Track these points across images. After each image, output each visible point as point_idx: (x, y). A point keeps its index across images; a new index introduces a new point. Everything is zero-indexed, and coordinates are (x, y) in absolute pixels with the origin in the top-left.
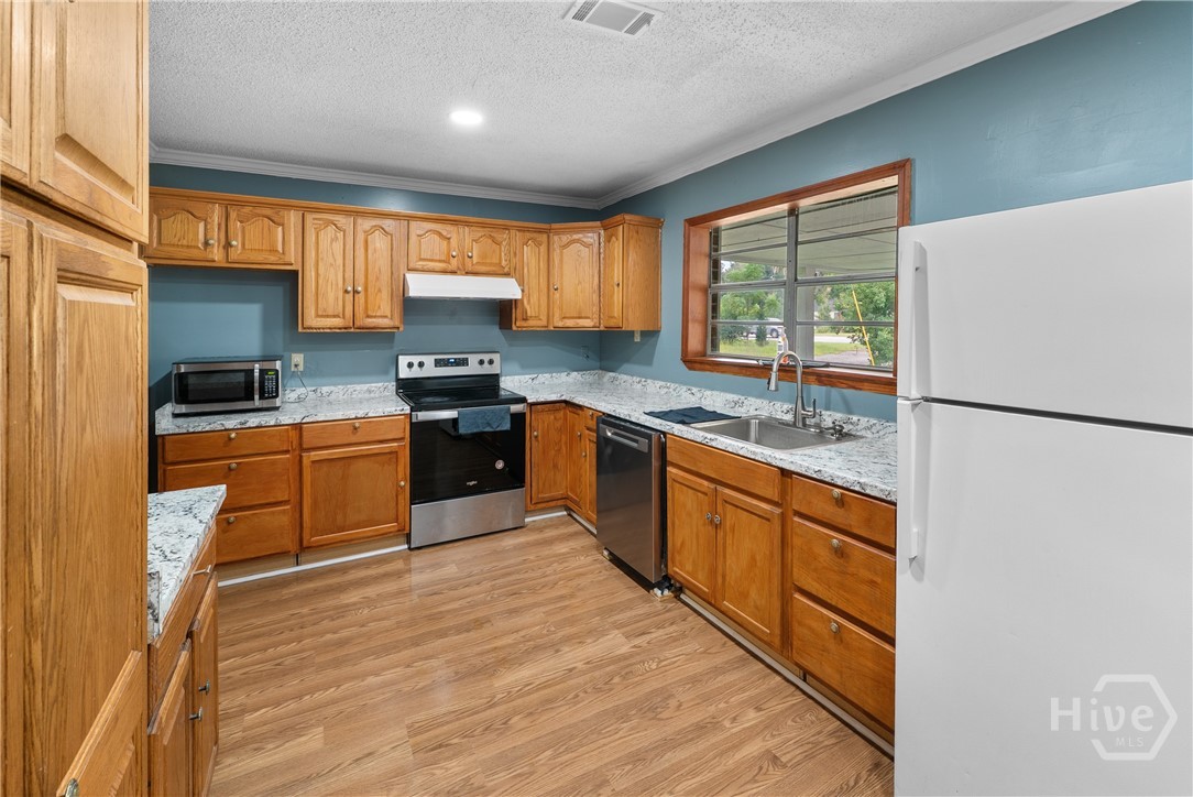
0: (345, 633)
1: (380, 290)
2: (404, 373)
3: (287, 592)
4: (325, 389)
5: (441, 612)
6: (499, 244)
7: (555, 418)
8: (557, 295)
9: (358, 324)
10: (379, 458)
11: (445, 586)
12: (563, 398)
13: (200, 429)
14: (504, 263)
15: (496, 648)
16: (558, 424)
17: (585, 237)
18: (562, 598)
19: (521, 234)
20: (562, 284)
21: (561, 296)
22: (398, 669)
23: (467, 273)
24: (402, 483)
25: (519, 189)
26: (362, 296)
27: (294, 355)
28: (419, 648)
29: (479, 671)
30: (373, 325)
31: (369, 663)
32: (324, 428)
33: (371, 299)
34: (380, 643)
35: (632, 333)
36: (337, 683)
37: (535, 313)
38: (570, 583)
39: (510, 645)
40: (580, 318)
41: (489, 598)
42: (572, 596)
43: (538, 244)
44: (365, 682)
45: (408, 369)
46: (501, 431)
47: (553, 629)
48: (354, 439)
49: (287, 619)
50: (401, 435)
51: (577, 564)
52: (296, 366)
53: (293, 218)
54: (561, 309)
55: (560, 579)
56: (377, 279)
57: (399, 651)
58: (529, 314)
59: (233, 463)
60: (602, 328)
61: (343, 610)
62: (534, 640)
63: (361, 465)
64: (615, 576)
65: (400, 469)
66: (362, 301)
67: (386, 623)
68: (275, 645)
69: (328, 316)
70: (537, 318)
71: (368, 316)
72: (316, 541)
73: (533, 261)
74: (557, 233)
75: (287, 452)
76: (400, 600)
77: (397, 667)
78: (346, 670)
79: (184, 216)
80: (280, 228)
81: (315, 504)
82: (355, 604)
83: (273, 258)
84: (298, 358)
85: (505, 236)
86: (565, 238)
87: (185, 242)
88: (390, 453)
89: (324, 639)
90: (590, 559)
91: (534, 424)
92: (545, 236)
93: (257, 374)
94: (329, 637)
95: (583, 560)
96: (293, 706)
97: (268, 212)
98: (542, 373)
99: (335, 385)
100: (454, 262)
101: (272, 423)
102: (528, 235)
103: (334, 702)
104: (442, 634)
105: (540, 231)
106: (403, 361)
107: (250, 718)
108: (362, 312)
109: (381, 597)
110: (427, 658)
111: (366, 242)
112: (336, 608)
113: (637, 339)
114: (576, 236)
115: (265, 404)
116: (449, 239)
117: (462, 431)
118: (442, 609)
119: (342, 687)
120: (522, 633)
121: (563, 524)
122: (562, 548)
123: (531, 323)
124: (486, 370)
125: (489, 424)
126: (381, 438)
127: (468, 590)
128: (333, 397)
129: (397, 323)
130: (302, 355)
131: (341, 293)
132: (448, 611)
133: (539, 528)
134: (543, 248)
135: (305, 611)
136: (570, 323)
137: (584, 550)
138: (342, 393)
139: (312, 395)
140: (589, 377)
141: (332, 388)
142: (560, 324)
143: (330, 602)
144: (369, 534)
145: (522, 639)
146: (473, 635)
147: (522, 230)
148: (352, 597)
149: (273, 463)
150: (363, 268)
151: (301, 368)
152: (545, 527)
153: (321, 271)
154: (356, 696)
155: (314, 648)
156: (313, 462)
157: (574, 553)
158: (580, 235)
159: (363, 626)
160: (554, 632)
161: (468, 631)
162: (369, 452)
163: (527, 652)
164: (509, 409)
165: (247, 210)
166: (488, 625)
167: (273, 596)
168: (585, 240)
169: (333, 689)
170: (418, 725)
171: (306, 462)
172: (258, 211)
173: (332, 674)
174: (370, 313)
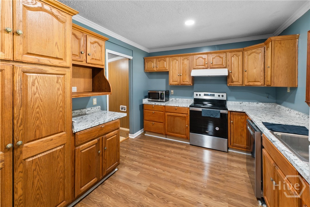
0: (160, 156)
1: (186, 75)
2: (195, 97)
3: (160, 142)
4: (177, 99)
5: (182, 163)
6: (222, 58)
7: (241, 118)
8: (246, 73)
9: (181, 83)
10: (182, 118)
11: (189, 157)
12: (244, 111)
13: (149, 104)
14: (224, 64)
15: (185, 181)
16: (243, 120)
17: (257, 50)
18: (219, 180)
19: (230, 53)
20: (248, 69)
21: (248, 74)
22: (161, 170)
23: (211, 68)
24: (187, 126)
25: (235, 38)
26: (182, 76)
27: (171, 90)
28: (169, 168)
29: (175, 183)
30: (184, 84)
31: (158, 165)
32: (169, 107)
33: (184, 77)
34: (164, 162)
35: (286, 88)
36: (150, 165)
37: (237, 79)
38: (226, 177)
39: (189, 183)
40: (255, 82)
41: (196, 167)
42: (223, 181)
43: (238, 56)
44: (154, 169)
45: (196, 96)
46: (216, 118)
47: (206, 187)
48: (175, 111)
49: (155, 148)
50: (187, 113)
51: (236, 173)
52: (172, 93)
53: (167, 59)
54: (247, 78)
55: (224, 174)
56: (185, 72)
57: (165, 167)
58: (234, 80)
59: (154, 112)
60: (265, 86)
61: (165, 151)
62: (197, 186)
63: (178, 118)
64: (247, 186)
65: (187, 122)
66: (182, 77)
67: (169, 159)
68: (149, 152)
69: (174, 81)
70: (238, 81)
71: (183, 81)
72: (168, 134)
73: (236, 62)
74: (246, 51)
75: (163, 112)
76: (177, 155)
77: (161, 169)
78: (154, 164)
79: (150, 62)
80: (165, 62)
81: (168, 125)
82: (168, 151)
83: (164, 69)
84: (172, 91)
85: (224, 55)
86: (249, 52)
87: (150, 67)
88: (184, 117)
89: (157, 155)
90: (243, 174)
91: (232, 118)
92: (241, 53)
93: (160, 94)
94: (158, 155)
95: (239, 173)
96: (140, 165)
97: (163, 59)
98: (245, 102)
99: (180, 98)
100: (206, 65)
101: (160, 105)
102: (233, 53)
103: (146, 169)
104: (177, 168)
105: (239, 51)
106: (195, 93)
107: (135, 163)
108: (182, 81)
109: (174, 152)
110: (169, 172)
111: (183, 63)
112: (164, 150)
113: (289, 91)
114: (253, 51)
115: (162, 100)
116: (205, 59)
117: (203, 115)
118: (183, 163)
119: (150, 167)
120: (196, 182)
121: (243, 157)
122: (235, 165)
123: (235, 83)
124: (221, 98)
125: (212, 115)
126: (182, 113)
127: (194, 162)
128: (179, 101)
129: (190, 83)
130: (173, 91)
131: (177, 76)
132: (184, 164)
133: (232, 155)
134: (240, 57)
135: (159, 148)
136: (251, 84)
137: (242, 170)
138: (181, 100)
139: (175, 100)
140: (268, 105)
141: (179, 99)
142: (247, 84)
143: (164, 148)
144: (180, 136)
145: (194, 184)
146: (183, 173)
147: (231, 52)
148: (169, 149)
149: (160, 113)
150: (182, 69)
151: (173, 94)
152: (235, 156)
153: (173, 71)
154: (150, 170)
155: (154, 156)
156: (168, 115)
157: (238, 169)
158: (256, 50)
159: (165, 157)
160: (205, 188)
161: (183, 172)
162: (179, 116)
163: (192, 188)
164: (220, 111)
165: (160, 59)
166: (189, 173)
167: (158, 142)
168: (258, 51)
169: (148, 166)
170: (153, 185)
171: (166, 115)
172: (162, 59)
173: (151, 163)
174: (184, 81)
